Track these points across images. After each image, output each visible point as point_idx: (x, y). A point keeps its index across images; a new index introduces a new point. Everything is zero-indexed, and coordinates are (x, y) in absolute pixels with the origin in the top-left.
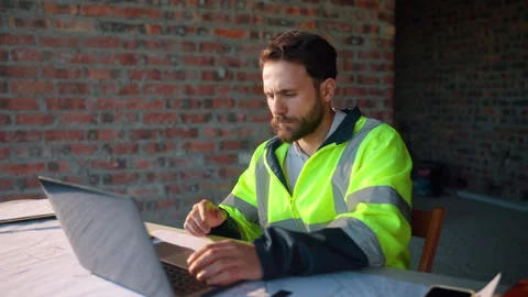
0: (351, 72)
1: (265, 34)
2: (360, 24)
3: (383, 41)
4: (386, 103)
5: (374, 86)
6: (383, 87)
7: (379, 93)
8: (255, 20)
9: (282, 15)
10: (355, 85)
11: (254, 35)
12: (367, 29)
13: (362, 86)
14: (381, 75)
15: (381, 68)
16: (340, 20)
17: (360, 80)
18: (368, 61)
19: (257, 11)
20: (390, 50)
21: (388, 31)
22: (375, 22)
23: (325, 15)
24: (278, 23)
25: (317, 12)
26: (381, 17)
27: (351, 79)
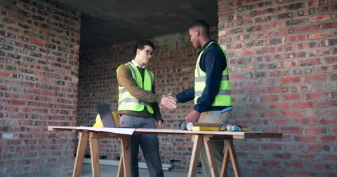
0: (58, 97)
1: (19, 76)
2: (63, 76)
3: (74, 84)
4: (74, 112)
5: (68, 104)
6: (72, 105)
7: (70, 108)
8: (15, 69)
9: (29, 68)
10: (60, 103)
11: (15, 76)
12: (66, 78)
13: (64, 104)
14: (71, 99)
15: (72, 96)
16: (55, 73)
17: (63, 101)
18: (66, 93)
19: (17, 65)
20: (76, 88)
21: (76, 80)
22: (69, 75)
23: (48, 70)
24: (26, 71)
25: (45, 68)
26: (73, 73)
27: (59, 100)
